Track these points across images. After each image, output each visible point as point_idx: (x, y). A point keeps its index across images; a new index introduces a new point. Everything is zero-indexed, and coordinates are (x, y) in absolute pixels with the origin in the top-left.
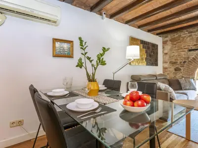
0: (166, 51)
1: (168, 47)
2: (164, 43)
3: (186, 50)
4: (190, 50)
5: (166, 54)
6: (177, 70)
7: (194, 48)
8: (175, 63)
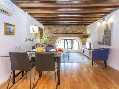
0: (46, 33)
1: (47, 30)
2: (45, 29)
3: (53, 33)
4: (54, 33)
5: (46, 34)
6: (50, 40)
7: (55, 32)
8: (49, 38)
